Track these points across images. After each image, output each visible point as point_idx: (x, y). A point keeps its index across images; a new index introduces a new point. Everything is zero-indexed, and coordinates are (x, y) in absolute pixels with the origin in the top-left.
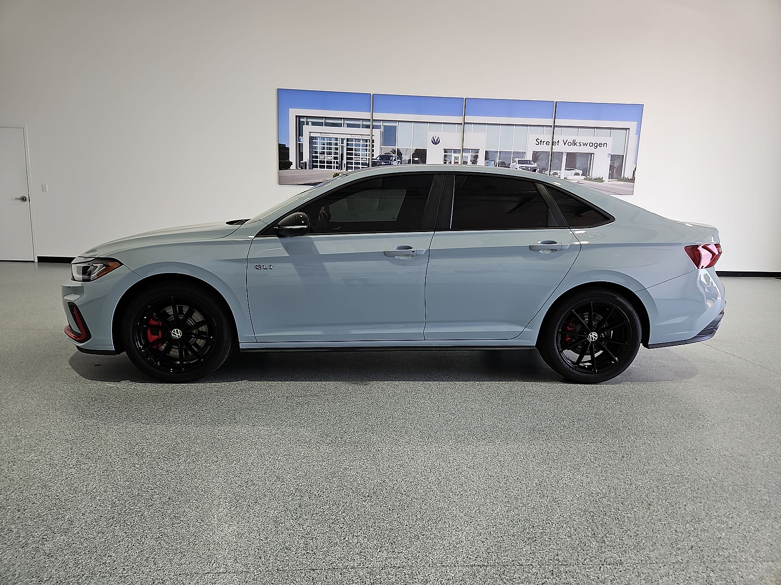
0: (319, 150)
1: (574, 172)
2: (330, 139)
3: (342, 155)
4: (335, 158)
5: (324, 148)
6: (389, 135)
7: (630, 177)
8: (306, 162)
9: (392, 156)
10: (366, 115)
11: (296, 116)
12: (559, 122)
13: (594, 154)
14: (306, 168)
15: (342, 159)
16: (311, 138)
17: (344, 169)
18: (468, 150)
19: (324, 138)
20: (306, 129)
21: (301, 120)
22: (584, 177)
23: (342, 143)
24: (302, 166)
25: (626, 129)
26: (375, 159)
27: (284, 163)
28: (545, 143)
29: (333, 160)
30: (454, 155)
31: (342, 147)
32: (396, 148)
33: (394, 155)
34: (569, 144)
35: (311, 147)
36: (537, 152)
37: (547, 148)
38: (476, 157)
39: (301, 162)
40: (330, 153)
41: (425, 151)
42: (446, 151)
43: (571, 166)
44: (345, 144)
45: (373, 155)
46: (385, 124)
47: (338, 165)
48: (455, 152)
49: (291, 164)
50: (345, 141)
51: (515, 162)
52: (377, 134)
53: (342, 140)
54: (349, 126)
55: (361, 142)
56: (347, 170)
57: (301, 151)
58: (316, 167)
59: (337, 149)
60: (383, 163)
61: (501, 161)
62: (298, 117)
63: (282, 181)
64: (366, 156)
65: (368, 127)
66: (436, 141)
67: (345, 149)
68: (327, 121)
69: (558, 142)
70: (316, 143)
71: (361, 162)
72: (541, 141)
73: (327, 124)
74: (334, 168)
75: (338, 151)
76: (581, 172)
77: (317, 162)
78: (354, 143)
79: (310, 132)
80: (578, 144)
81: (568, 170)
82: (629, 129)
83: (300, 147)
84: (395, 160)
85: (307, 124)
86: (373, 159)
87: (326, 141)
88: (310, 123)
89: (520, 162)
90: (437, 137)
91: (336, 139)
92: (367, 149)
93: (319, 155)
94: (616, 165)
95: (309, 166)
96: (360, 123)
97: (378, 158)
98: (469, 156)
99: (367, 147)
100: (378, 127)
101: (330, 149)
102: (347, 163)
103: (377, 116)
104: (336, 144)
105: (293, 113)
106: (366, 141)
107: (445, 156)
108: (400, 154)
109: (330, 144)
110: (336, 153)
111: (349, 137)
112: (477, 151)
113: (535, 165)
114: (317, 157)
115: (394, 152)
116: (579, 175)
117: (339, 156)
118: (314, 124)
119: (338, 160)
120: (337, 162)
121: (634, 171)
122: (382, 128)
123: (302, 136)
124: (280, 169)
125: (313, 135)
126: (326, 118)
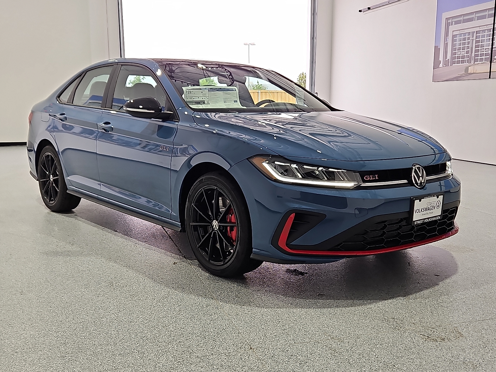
0: (458, 47)
2: (465, 34)
3: (472, 48)
4: (467, 52)
5: (460, 44)
8: (449, 60)
11: (446, 19)
14: (448, 65)
15: (472, 53)
16: (454, 36)
17: (472, 62)
19: (461, 35)
20: (451, 28)
21: (448, 21)
24: (446, 63)
27: (436, 66)
29: (466, 55)
35: (453, 45)
39: (446, 60)
40: (464, 48)
44: (474, 37)
47: (468, 59)
49: (440, 62)
50: (475, 34)
53: (473, 32)
54: (479, 18)
55: (486, 33)
56: (474, 63)
57: (446, 50)
58: (455, 62)
59: (469, 43)
63: (434, 79)
64: (489, 46)
65: (492, 16)
67: (474, 41)
68: (465, 18)
70: (455, 41)
71: (484, 53)
73: (465, 21)
74: (466, 63)
75: (469, 45)
77: (455, 58)
78: (481, 34)
79: (453, 31)
83: (446, 46)
85: (452, 24)
87: (462, 37)
88: (453, 22)
91: (469, 34)
92: (489, 39)
93: (457, 51)
95: (450, 63)
96: (487, 13)
99: (490, 36)
101: (465, 44)
102: (475, 56)
104: (469, 39)
105: (445, 15)
106: (490, 30)
109: (465, 39)
110: (468, 47)
111: (478, 29)
114: (455, 54)
117: (470, 50)
118: (457, 23)
119: (469, 54)
120: (468, 56)
123: (448, 36)
124: (434, 68)
125: (455, 33)
126: (464, 15)
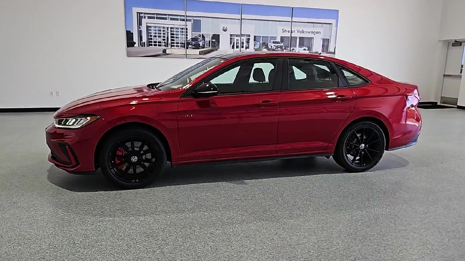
0: (153, 35)
1: (303, 48)
2: (160, 27)
3: (168, 38)
4: (164, 40)
5: (156, 33)
6: (197, 25)
7: (333, 51)
8: (144, 43)
9: (199, 39)
10: (182, 13)
11: (137, 13)
12: (294, 19)
13: (314, 38)
14: (145, 46)
15: (168, 40)
16: (147, 27)
17: (169, 47)
18: (244, 35)
19: (156, 27)
20: (144, 21)
21: (141, 15)
22: (308, 51)
23: (168, 30)
24: (142, 45)
25: (330, 24)
26: (188, 40)
27: (130, 43)
28: (287, 31)
29: (162, 41)
30: (236, 38)
31: (168, 33)
32: (201, 33)
33: (200, 38)
34: (301, 32)
35: (148, 33)
36: (283, 37)
37: (288, 35)
38: (249, 39)
39: (142, 42)
40: (160, 37)
41: (219, 35)
42: (231, 35)
43: (301, 45)
44: (169, 31)
45: (187, 38)
46: (194, 18)
47: (165, 44)
48: (236, 36)
49: (135, 43)
50: (169, 29)
51: (271, 42)
52: (189, 25)
53: (168, 28)
54: (172, 19)
55: (180, 30)
56: (171, 47)
57: (141, 35)
58: (152, 45)
59: (164, 34)
60: (193, 43)
61: (263, 42)
62: (139, 13)
63: (129, 55)
64: (183, 38)
65: (183, 20)
66: (225, 29)
67: (170, 34)
68: (158, 16)
69: (294, 31)
70: (150, 30)
71: (180, 42)
72: (285, 30)
73: (157, 18)
74: (163, 46)
76: (307, 48)
77: (152, 42)
78: (175, 30)
79: (147, 23)
80: (305, 32)
81: (300, 47)
82: (332, 24)
83: (140, 32)
84: (201, 41)
85: (145, 17)
86: (187, 40)
87: (157, 29)
89: (273, 42)
90: (226, 27)
91: (164, 28)
92: (183, 34)
93: (153, 37)
94: (325, 44)
95: (147, 44)
96: (179, 17)
97: (191, 40)
98: (244, 39)
99: (183, 32)
100: (190, 20)
101: (160, 34)
102: (171, 43)
103: (189, 13)
104: (164, 31)
105: (135, 10)
106: (183, 29)
107: (231, 38)
108: (203, 37)
109: (160, 31)
110: (164, 37)
111: (172, 26)
112: (249, 36)
113: (282, 44)
114: (151, 39)
115: (200, 36)
116: (306, 50)
117: (166, 38)
118: (149, 18)
120: (165, 42)
121: (335, 48)
122: (192, 21)
123: (142, 25)
124: (128, 47)
125: (148, 25)
126: (157, 14)
